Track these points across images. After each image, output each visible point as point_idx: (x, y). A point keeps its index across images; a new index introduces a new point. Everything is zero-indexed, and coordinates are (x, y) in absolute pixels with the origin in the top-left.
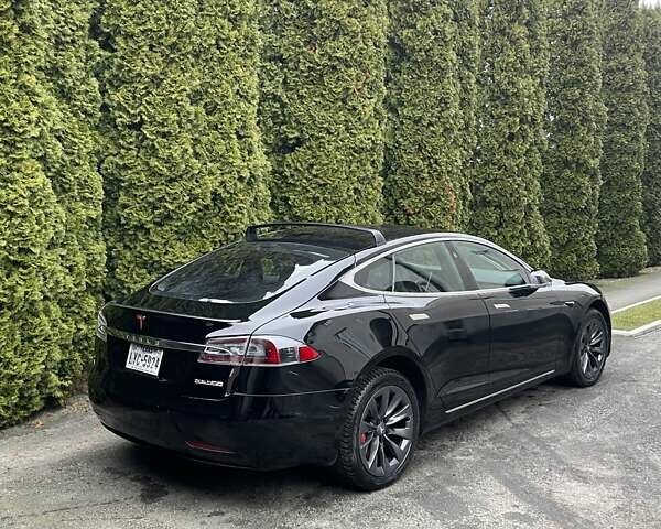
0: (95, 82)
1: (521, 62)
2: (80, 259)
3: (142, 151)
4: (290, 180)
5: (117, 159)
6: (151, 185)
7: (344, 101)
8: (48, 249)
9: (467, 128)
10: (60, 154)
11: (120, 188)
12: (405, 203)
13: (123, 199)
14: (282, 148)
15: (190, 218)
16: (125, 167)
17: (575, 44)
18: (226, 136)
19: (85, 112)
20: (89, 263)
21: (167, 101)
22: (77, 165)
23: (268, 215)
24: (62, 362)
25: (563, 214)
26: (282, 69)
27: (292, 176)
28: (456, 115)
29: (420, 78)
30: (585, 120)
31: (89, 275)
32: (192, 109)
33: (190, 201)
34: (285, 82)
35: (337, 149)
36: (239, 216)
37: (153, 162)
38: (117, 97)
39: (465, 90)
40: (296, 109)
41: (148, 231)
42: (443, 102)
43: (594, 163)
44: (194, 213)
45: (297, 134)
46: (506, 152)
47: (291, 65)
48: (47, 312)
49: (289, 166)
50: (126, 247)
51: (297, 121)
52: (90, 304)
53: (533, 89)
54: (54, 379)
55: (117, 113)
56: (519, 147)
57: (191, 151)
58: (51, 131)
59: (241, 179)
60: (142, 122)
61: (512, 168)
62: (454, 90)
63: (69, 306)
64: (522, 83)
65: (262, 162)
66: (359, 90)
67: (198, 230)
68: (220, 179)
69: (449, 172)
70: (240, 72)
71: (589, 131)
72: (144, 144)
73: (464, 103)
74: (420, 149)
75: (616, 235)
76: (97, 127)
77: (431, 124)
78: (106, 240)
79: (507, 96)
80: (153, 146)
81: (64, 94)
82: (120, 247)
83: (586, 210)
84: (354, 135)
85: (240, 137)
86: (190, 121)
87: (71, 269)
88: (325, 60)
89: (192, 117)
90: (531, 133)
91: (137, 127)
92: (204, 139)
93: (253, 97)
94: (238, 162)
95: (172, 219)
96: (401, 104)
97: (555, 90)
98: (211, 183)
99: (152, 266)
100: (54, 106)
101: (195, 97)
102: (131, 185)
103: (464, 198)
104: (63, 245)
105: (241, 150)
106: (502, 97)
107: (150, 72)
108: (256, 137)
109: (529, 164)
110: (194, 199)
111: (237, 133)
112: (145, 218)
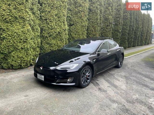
0: (39, 12)
1: (110, 13)
2: (36, 42)
3: (47, 24)
4: (71, 31)
5: (43, 25)
6: (48, 30)
7: (81, 18)
8: (31, 40)
9: (100, 24)
10: (33, 23)
11: (43, 30)
13: (43, 32)
14: (70, 25)
15: (55, 36)
16: (44, 27)
17: (119, 11)
18: (61, 22)
19: (37, 17)
20: (38, 42)
21: (51, 16)
22: (36, 26)
23: (67, 36)
24: (33, 58)
25: (115, 39)
26: (71, 12)
27: (72, 30)
28: (99, 22)
29: (93, 15)
31: (38, 44)
32: (55, 17)
33: (55, 33)
34: (71, 14)
35: (79, 26)
36: (63, 36)
37: (49, 26)
38: (43, 14)
39: (101, 17)
40: (73, 19)
41: (48, 38)
42: (97, 19)
43: (120, 31)
44: (55, 35)
45: (73, 23)
46: (107, 28)
47: (72, 11)
48: (30, 50)
49: (71, 28)
50: (44, 40)
51: (73, 21)
52: (38, 49)
53: (111, 18)
54: (32, 61)
55: (43, 17)
56: (109, 27)
57: (55, 24)
58: (31, 19)
59: (63, 30)
60: (47, 19)
61: (107, 31)
62: (99, 17)
63: (34, 49)
64: (110, 17)
65: (67, 27)
66: (83, 16)
67: (56, 38)
68: (60, 29)
69: (97, 31)
70: (64, 11)
71: (120, 25)
72: (47, 23)
73: (100, 20)
74: (93, 27)
75: (123, 43)
76: (39, 20)
77: (95, 23)
78: (41, 39)
79: (107, 19)
80: (49, 23)
81: (34, 13)
82: (43, 40)
83: (119, 38)
84: (82, 23)
85: (63, 23)
86: (55, 19)
87: (35, 43)
88: (78, 11)
89: (55, 18)
90: (111, 25)
91: (46, 20)
92: (57, 23)
93: (66, 16)
94: (63, 27)
95: (51, 36)
96: (90, 19)
97: (115, 19)
98: (58, 30)
99: (48, 44)
100: (32, 15)
101: (56, 15)
102: (45, 30)
103: (99, 35)
104: (33, 39)
105: (63, 25)
106: (106, 19)
107: (48, 10)
108: (66, 23)
109: (110, 30)
110: (55, 32)
111: (63, 22)
112: (47, 35)
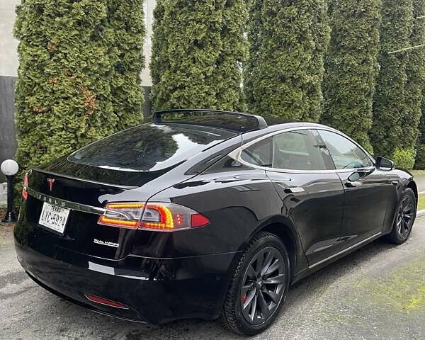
12: (32, 99)
30: (301, 38)
71: (306, 48)
